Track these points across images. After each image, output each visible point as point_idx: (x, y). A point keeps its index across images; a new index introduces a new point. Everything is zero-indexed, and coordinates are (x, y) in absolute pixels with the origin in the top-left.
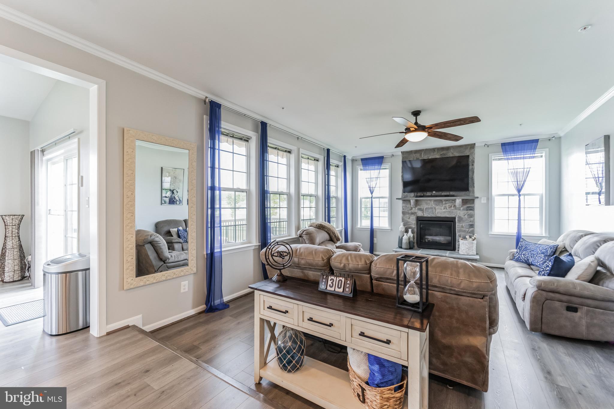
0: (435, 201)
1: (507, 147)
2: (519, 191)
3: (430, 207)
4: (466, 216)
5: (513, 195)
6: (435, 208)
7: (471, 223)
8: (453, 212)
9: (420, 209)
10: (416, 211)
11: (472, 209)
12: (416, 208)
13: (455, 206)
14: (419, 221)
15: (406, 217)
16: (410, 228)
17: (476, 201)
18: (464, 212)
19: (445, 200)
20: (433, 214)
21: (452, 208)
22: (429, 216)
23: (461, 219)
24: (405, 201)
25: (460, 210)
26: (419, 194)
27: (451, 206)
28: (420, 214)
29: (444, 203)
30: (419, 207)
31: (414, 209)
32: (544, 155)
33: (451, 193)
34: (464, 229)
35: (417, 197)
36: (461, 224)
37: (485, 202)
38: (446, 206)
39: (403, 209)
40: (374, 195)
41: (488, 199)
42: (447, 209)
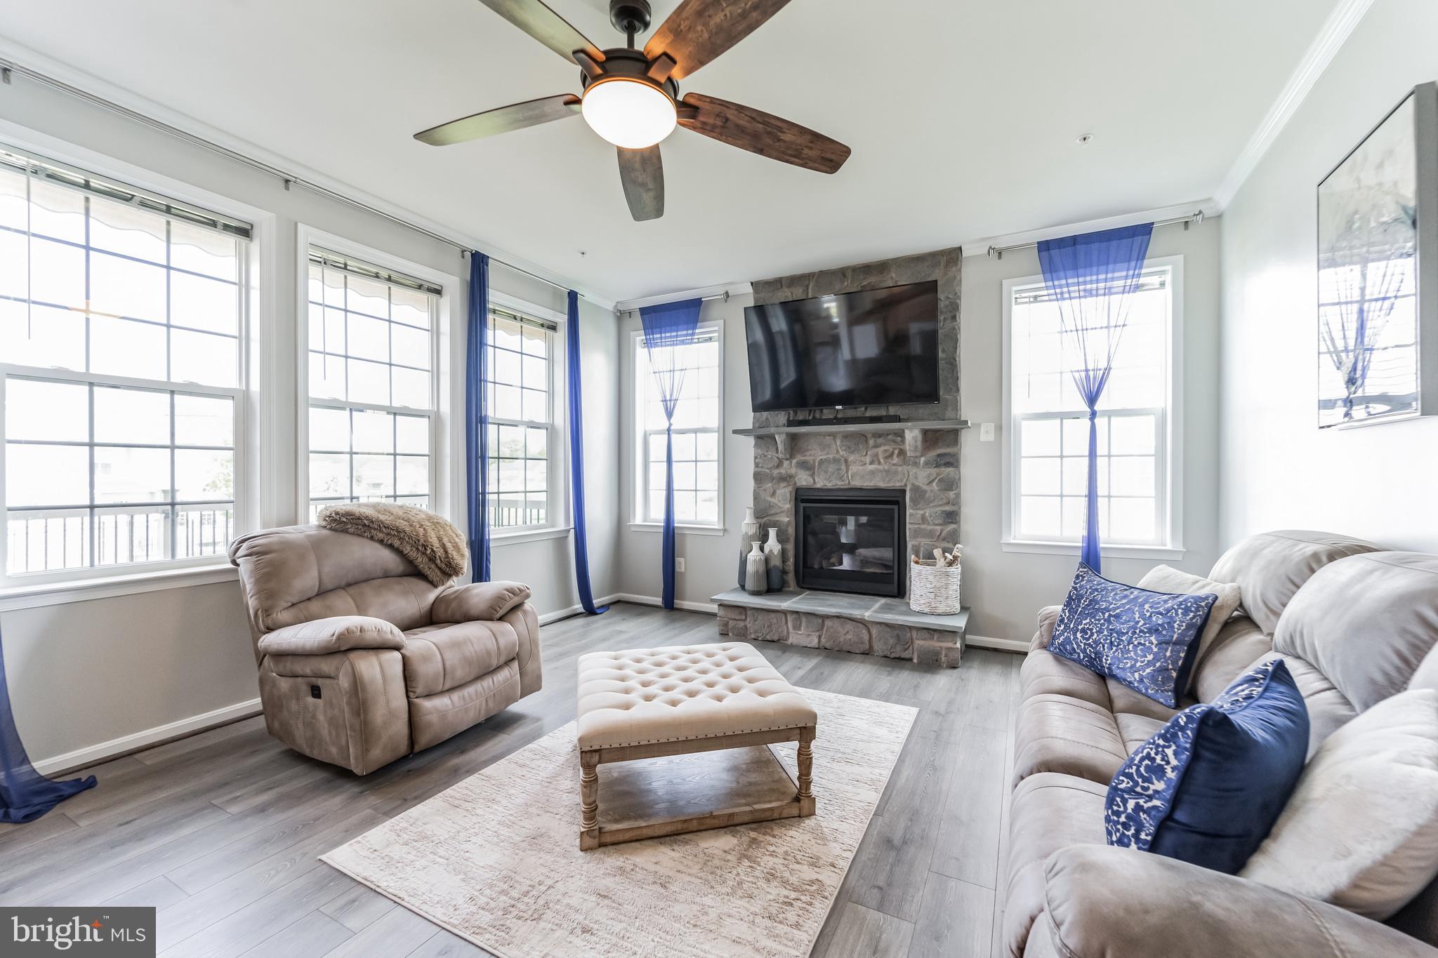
0: (847, 436)
1: (1055, 252)
2: (1092, 399)
3: (831, 456)
4: (934, 484)
5: (1076, 416)
6: (846, 461)
7: (948, 508)
8: (896, 473)
9: (804, 465)
10: (793, 471)
11: (952, 461)
12: (794, 461)
13: (902, 453)
14: (804, 501)
15: (765, 490)
16: (774, 525)
17: (966, 439)
18: (929, 471)
19: (877, 435)
20: (841, 478)
21: (895, 460)
22: (829, 485)
23: (919, 493)
24: (763, 439)
25: (916, 464)
26: (801, 416)
27: (892, 455)
28: (804, 479)
29: (871, 442)
30: (800, 458)
31: (786, 463)
32: (1168, 278)
33: (893, 410)
34: (930, 528)
35: (790, 423)
36: (922, 512)
37: (991, 437)
38: (877, 455)
39: (757, 465)
40: (677, 422)
41: (999, 429)
42: (879, 463)
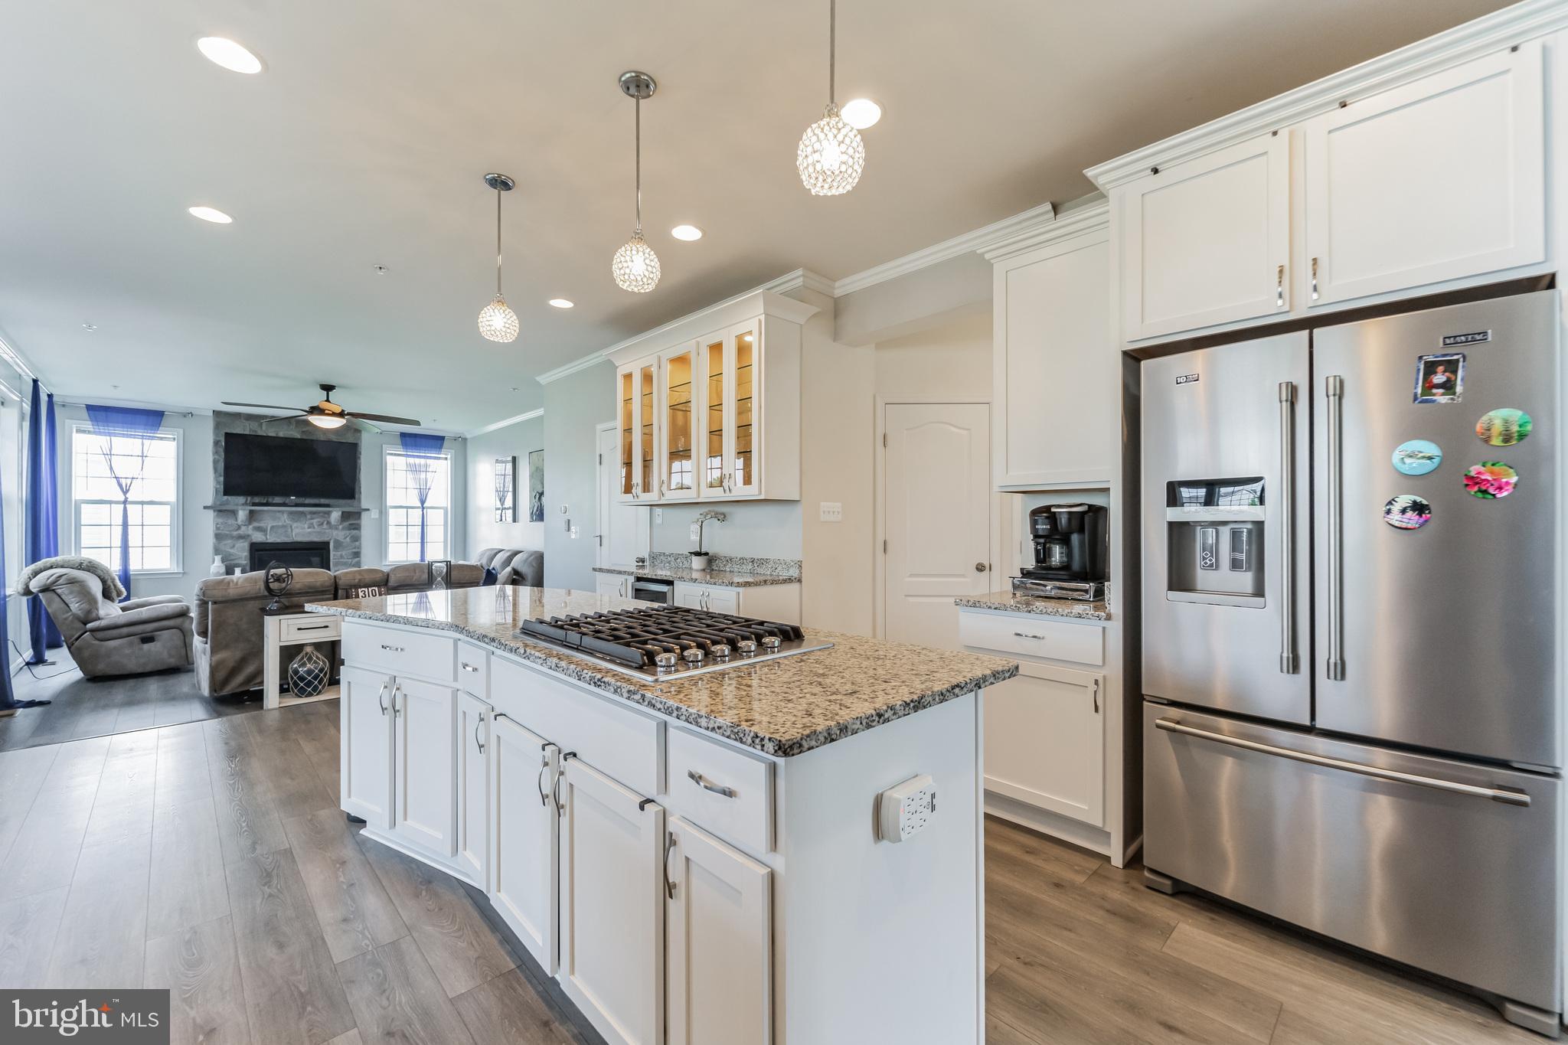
0: (291, 513)
1: (408, 439)
2: (423, 502)
3: (280, 524)
4: (348, 539)
5: (418, 508)
6: (291, 527)
7: (354, 550)
8: (325, 532)
9: (259, 529)
10: (250, 532)
11: (358, 527)
12: (251, 527)
13: (329, 523)
14: (258, 550)
15: (225, 545)
16: (237, 566)
17: (364, 515)
18: (343, 533)
19: (314, 513)
20: (288, 537)
21: (325, 526)
22: (279, 541)
23: (339, 545)
24: (220, 511)
25: (337, 529)
26: (257, 500)
27: (322, 524)
28: (258, 537)
29: (309, 517)
30: (256, 524)
31: (243, 528)
32: (449, 457)
33: (323, 501)
34: (345, 560)
35: (254, 504)
36: (340, 553)
37: (377, 516)
38: (312, 524)
39: (218, 529)
40: (131, 497)
41: (381, 512)
42: (314, 528)
